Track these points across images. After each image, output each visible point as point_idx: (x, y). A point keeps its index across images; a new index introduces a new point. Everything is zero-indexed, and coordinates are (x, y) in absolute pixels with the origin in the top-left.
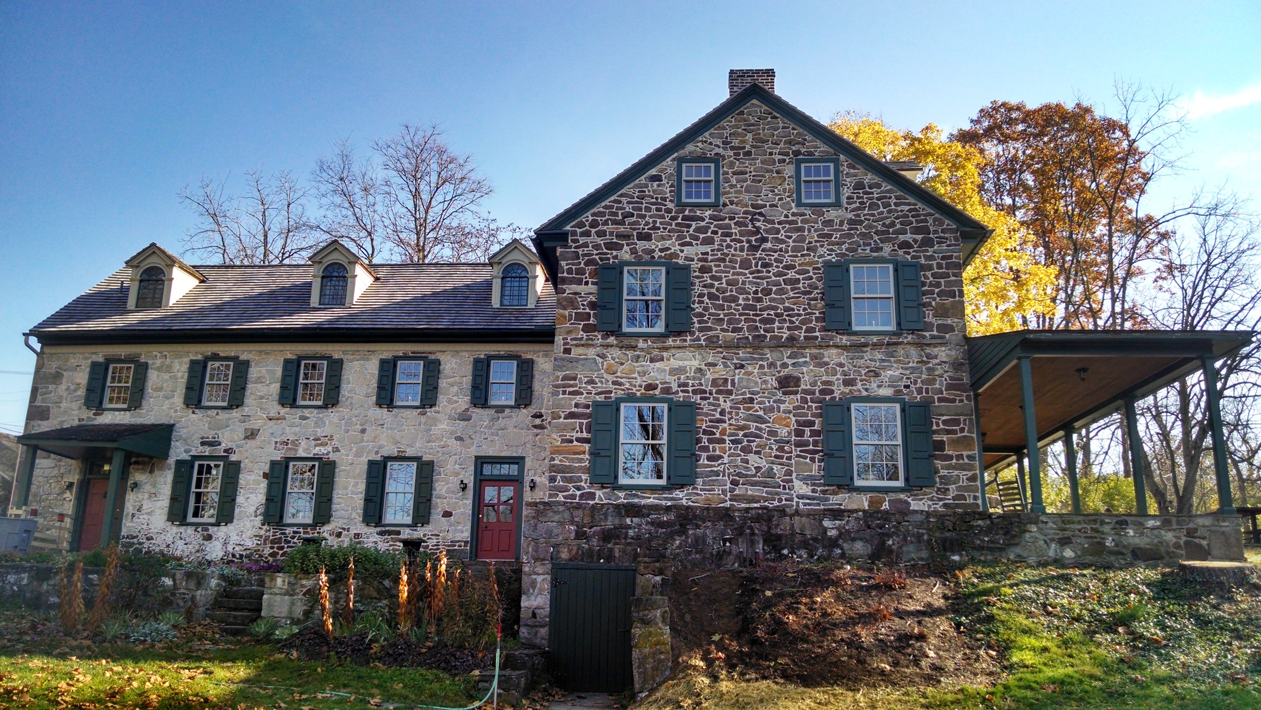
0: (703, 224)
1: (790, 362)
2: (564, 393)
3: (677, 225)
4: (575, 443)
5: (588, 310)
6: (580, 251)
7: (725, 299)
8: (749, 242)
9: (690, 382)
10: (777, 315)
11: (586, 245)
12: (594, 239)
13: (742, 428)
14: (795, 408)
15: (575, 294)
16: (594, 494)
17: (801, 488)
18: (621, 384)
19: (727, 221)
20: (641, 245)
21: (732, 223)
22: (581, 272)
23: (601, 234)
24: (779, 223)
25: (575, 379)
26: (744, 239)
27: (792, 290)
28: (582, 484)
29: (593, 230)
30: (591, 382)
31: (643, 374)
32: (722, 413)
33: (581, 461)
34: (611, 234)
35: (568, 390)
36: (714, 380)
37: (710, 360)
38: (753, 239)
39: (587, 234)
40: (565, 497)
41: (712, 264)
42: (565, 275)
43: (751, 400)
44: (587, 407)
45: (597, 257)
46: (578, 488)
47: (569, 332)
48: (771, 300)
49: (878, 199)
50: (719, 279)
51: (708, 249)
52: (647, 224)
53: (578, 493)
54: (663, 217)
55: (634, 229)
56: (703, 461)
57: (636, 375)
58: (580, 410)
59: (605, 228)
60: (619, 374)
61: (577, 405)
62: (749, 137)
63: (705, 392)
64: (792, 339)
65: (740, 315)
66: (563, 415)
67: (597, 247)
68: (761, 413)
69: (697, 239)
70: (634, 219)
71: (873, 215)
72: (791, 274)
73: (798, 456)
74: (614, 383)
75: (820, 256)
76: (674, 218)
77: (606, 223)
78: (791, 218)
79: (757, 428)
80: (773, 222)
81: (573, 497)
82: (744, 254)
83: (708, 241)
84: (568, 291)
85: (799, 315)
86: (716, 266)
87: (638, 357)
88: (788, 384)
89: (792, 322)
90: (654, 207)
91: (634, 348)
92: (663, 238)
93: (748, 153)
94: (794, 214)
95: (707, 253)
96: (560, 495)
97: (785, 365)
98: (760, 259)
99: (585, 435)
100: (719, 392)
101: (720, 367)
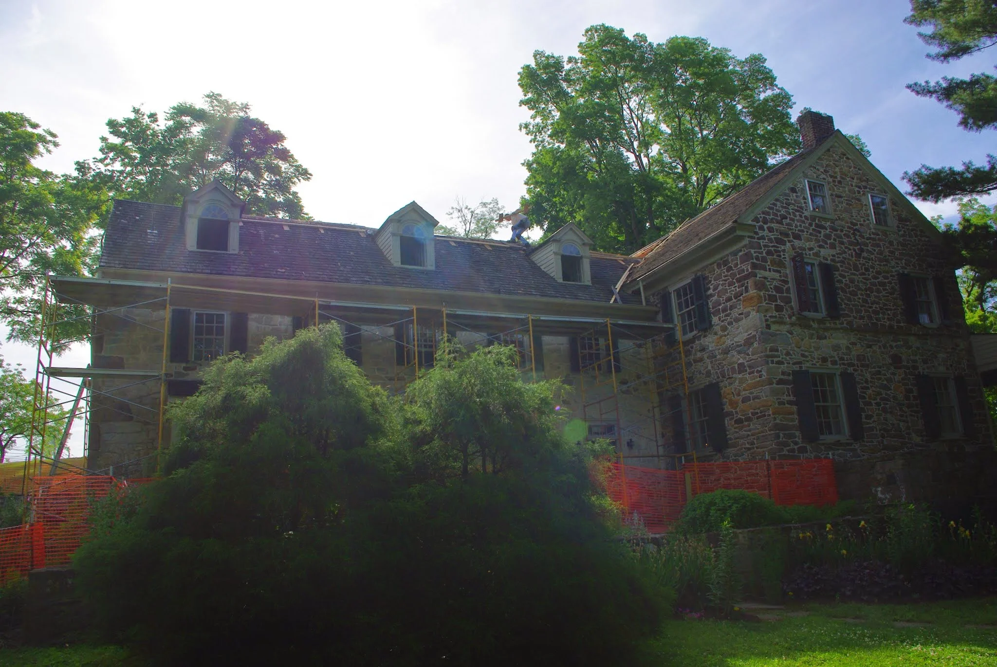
0: (827, 232)
1: (894, 344)
2: (772, 362)
3: (813, 229)
4: (787, 405)
5: (774, 293)
6: (761, 241)
7: (851, 293)
8: (855, 250)
9: (845, 357)
10: (881, 309)
11: (763, 238)
12: (766, 233)
13: (879, 394)
14: (902, 379)
15: (765, 278)
16: (805, 447)
17: (917, 439)
18: (806, 357)
19: (839, 232)
20: (797, 243)
21: (842, 234)
22: (764, 260)
23: (771, 230)
24: (868, 239)
25: (777, 351)
26: (851, 247)
27: (884, 290)
28: (797, 439)
29: (765, 226)
30: (788, 354)
31: (817, 349)
32: (867, 382)
33: (793, 420)
34: (777, 230)
35: (775, 360)
36: (858, 356)
37: (853, 340)
38: (856, 248)
39: (761, 228)
40: (788, 451)
41: (839, 265)
42: (755, 261)
43: (879, 373)
44: (789, 375)
45: (772, 249)
46: (796, 443)
47: (767, 311)
48: (876, 297)
49: (912, 230)
50: (844, 277)
51: (833, 252)
52: (796, 226)
53: (796, 447)
54: (804, 222)
55: (791, 229)
56: (864, 420)
57: (812, 349)
58: (786, 377)
59: (773, 225)
60: (802, 348)
61: (783, 373)
62: (837, 169)
63: (853, 365)
64: (891, 327)
65: (862, 306)
66: (775, 381)
67: (770, 240)
68: (885, 382)
69: (826, 243)
70: (788, 221)
71: (911, 241)
72: (881, 279)
73: (911, 415)
74: (803, 355)
75: (893, 267)
76: (810, 225)
77: (772, 221)
78: (872, 236)
79: (886, 394)
80: (863, 237)
81: (793, 451)
82: (854, 259)
83: (833, 246)
84: (759, 276)
85: (891, 310)
86: (841, 266)
87: (813, 334)
88: (896, 360)
89: (889, 314)
90: (797, 213)
91: (809, 327)
92: (808, 240)
93: (840, 182)
94: (874, 234)
95: (833, 256)
96: (785, 449)
97: (891, 347)
98: (864, 265)
99: (792, 398)
100: (862, 366)
101: (859, 346)
